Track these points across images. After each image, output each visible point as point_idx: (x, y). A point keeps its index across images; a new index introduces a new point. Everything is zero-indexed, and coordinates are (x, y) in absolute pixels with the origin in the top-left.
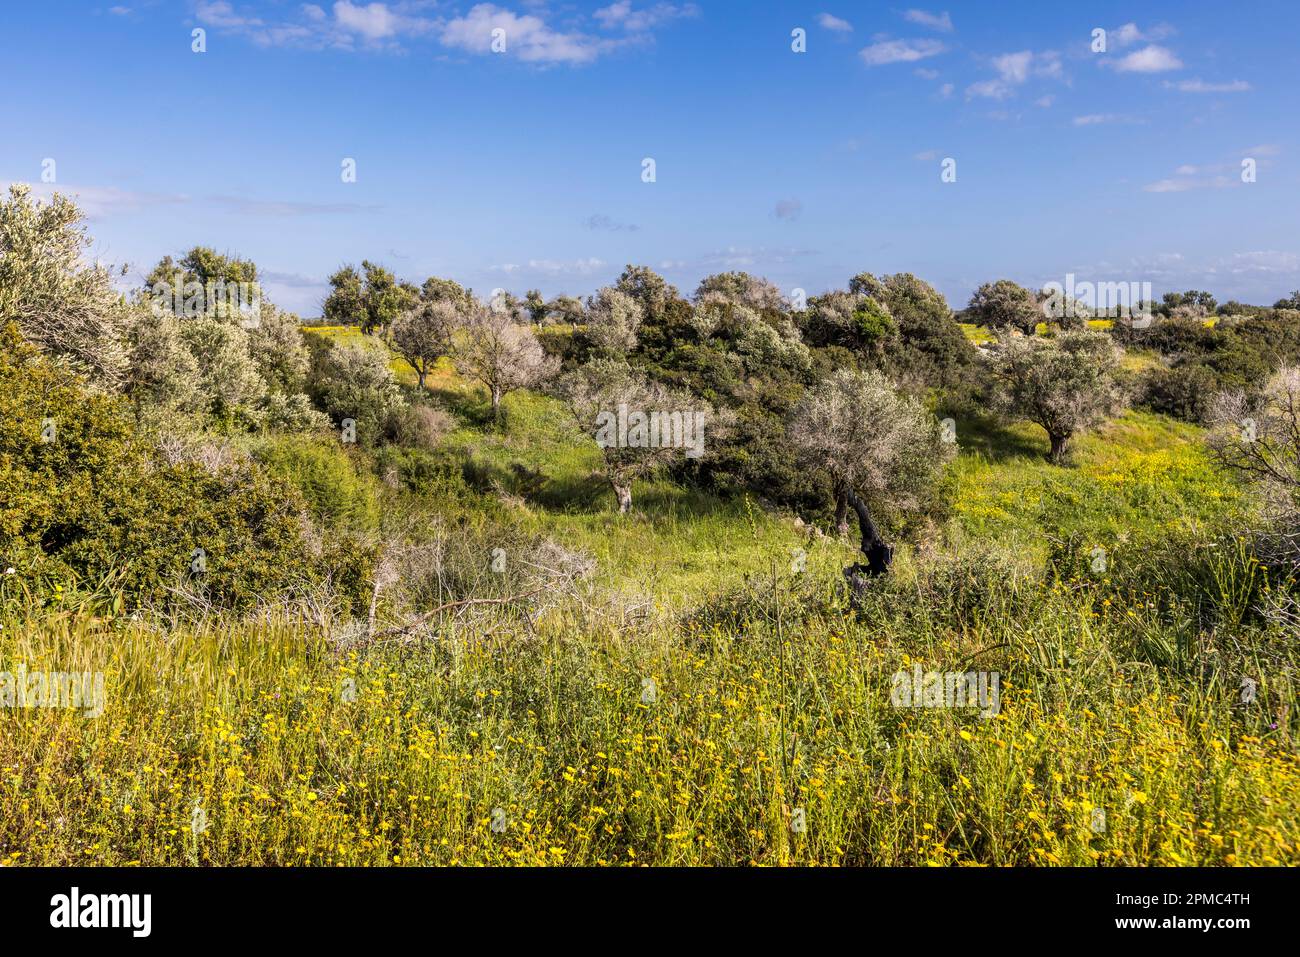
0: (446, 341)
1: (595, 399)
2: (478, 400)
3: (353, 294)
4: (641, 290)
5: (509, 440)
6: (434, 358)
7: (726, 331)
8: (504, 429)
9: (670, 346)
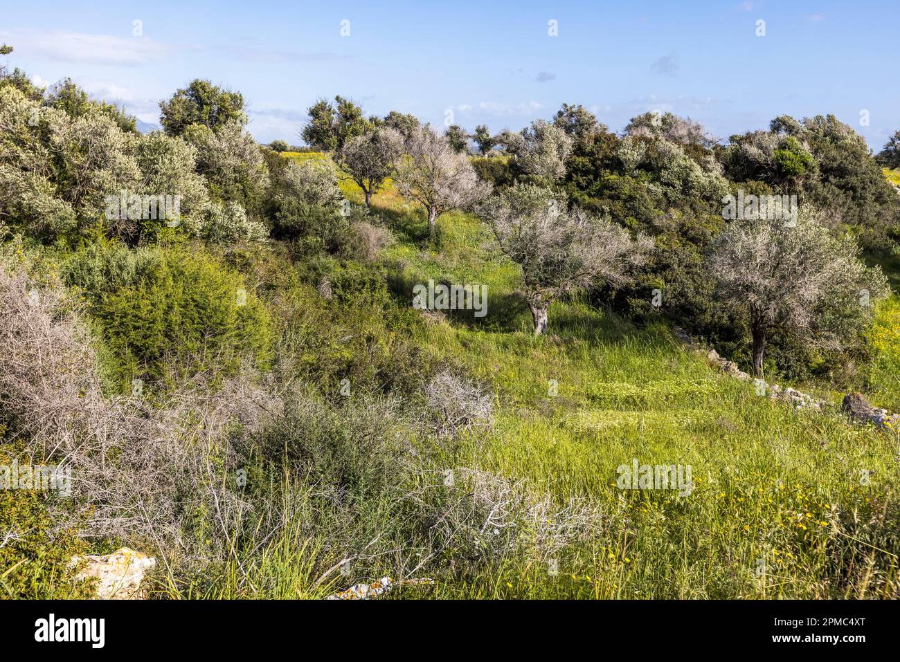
0: (390, 165)
1: (517, 222)
2: (417, 219)
3: (325, 123)
4: (573, 126)
5: (441, 257)
6: (379, 179)
7: (650, 164)
8: (438, 246)
9: (597, 176)
